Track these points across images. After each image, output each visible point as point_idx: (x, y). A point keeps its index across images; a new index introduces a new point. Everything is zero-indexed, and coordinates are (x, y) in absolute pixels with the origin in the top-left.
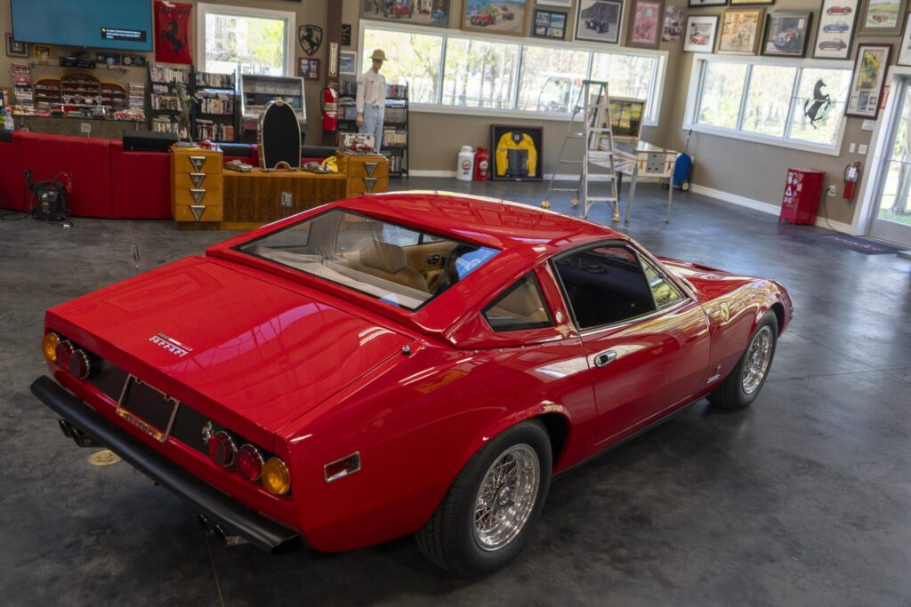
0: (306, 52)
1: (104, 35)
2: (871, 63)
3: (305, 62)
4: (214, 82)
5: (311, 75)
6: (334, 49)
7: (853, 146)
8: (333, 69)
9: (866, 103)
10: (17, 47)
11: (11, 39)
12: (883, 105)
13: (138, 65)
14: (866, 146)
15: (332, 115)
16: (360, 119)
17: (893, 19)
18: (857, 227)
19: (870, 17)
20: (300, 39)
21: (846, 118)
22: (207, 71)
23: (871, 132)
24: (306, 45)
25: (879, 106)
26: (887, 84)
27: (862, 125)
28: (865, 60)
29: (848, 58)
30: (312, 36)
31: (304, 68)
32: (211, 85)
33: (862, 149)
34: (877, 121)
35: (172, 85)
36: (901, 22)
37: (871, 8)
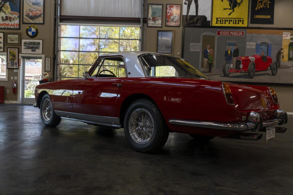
2: (13, 53)
7: (12, 78)
9: (14, 64)
12: (20, 65)
14: (17, 77)
17: (17, 41)
18: (19, 101)
19: (9, 40)
21: (7, 69)
23: (17, 73)
25: (19, 65)
26: (19, 59)
27: (14, 71)
28: (10, 52)
29: (4, 51)
33: (16, 78)
34: (19, 70)
36: (20, 41)
37: (8, 37)
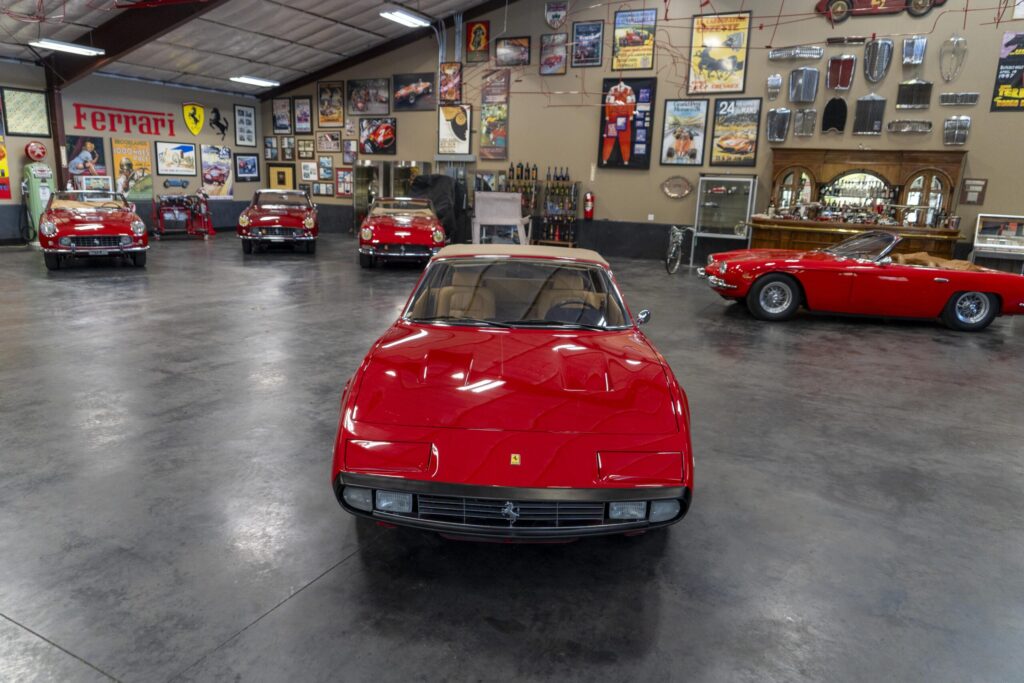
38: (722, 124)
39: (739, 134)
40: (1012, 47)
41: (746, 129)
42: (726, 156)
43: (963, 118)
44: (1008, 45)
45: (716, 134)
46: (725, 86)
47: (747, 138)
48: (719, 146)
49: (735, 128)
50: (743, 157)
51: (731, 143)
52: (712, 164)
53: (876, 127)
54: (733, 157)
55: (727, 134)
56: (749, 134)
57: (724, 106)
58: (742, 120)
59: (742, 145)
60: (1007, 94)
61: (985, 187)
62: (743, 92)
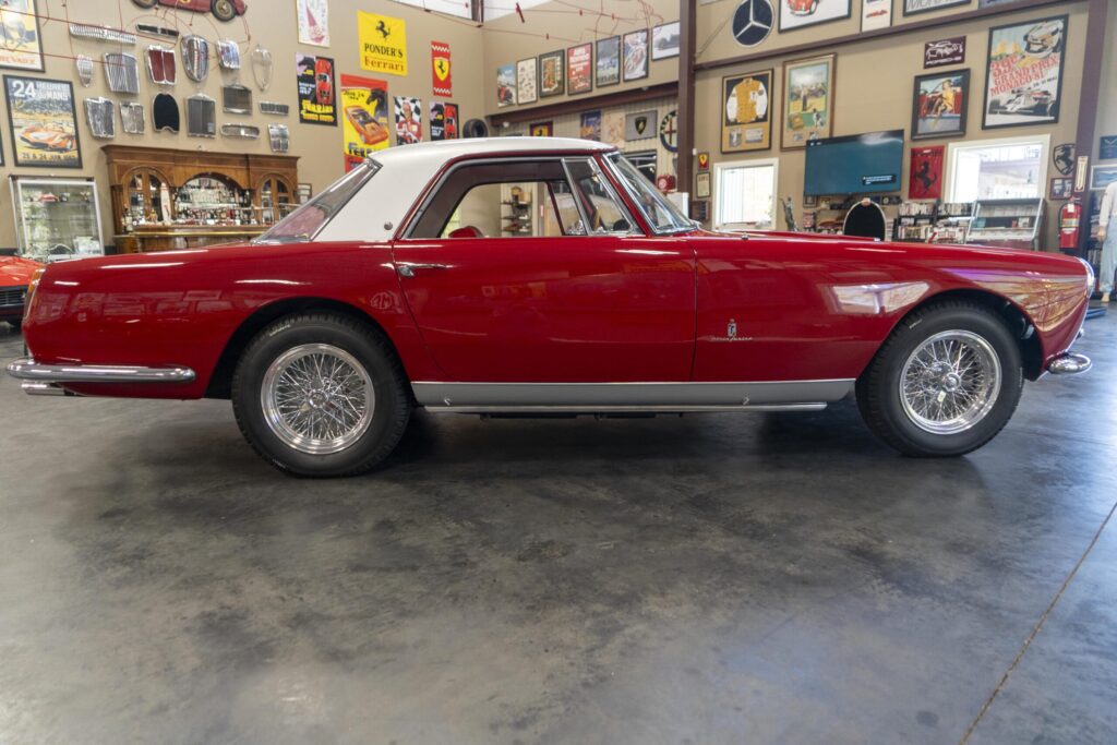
0: (1061, 172)
1: (864, 181)
3: (1059, 182)
4: (955, 211)
5: (1066, 195)
6: (1082, 163)
8: (1080, 183)
10: (810, 199)
11: (806, 195)
13: (894, 204)
15: (1068, 231)
16: (1102, 233)
20: (1055, 160)
22: (951, 202)
24: (1062, 165)
30: (1069, 154)
31: (1057, 188)
32: (952, 214)
35: (919, 217)
38: (21, 110)
39: (50, 125)
40: (305, 67)
41: (59, 120)
42: (39, 154)
43: (282, 126)
44: (300, 64)
45: (15, 123)
46: (14, 61)
47: (63, 132)
48: (23, 139)
49: (43, 117)
50: (62, 155)
51: (42, 136)
52: (17, 164)
53: (210, 130)
54: (49, 155)
55: (31, 124)
56: (64, 126)
57: (18, 86)
58: (51, 108)
59: (57, 140)
60: (309, 109)
61: (311, 190)
62: (43, 71)
